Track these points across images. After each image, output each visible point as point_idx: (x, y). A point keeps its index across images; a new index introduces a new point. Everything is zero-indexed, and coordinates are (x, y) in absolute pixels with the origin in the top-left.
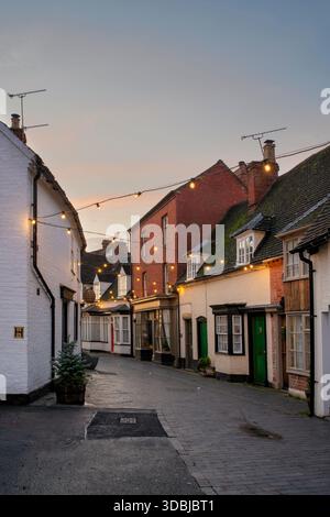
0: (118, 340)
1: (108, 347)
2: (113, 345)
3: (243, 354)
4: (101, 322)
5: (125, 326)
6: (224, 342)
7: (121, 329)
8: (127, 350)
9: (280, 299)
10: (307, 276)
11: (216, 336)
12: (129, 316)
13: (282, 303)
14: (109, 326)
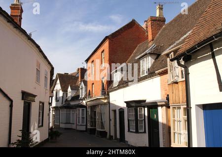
0: (79, 122)
1: (74, 127)
2: (77, 125)
3: (145, 132)
4: (71, 112)
5: (83, 114)
6: (133, 124)
7: (81, 116)
8: (83, 128)
9: (166, 96)
10: (184, 79)
11: (129, 120)
12: (85, 109)
13: (168, 99)
14: (75, 114)
